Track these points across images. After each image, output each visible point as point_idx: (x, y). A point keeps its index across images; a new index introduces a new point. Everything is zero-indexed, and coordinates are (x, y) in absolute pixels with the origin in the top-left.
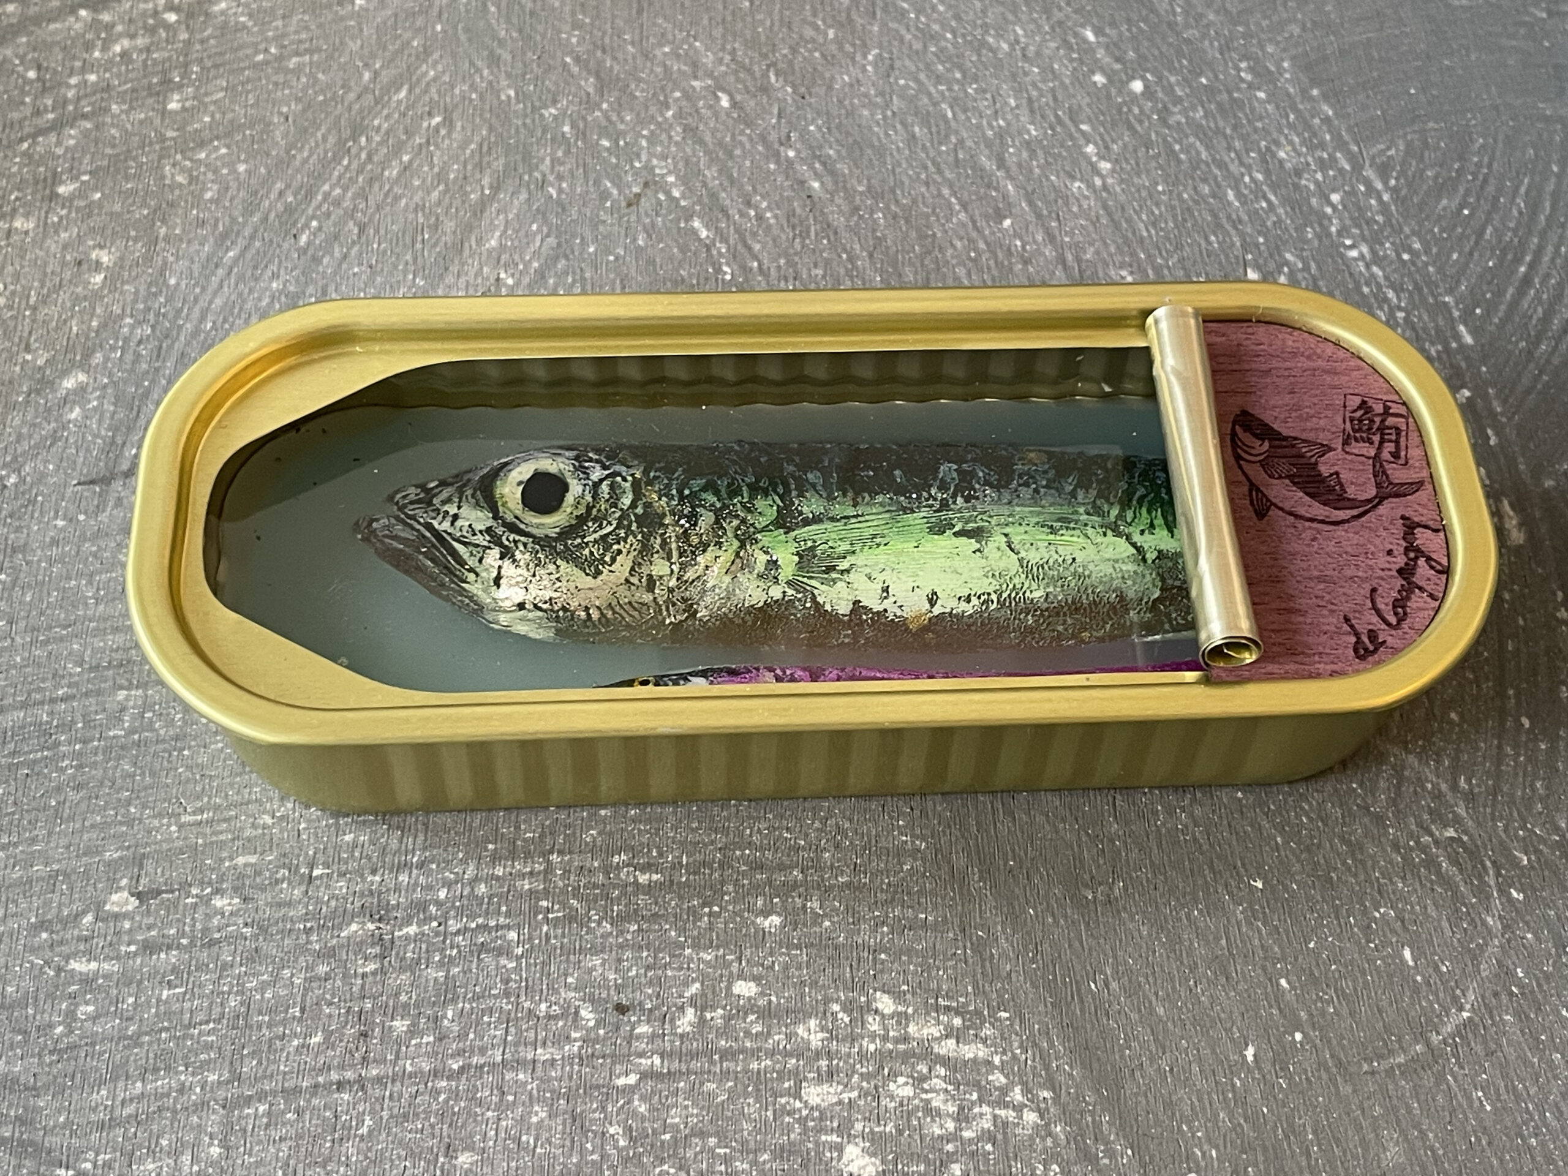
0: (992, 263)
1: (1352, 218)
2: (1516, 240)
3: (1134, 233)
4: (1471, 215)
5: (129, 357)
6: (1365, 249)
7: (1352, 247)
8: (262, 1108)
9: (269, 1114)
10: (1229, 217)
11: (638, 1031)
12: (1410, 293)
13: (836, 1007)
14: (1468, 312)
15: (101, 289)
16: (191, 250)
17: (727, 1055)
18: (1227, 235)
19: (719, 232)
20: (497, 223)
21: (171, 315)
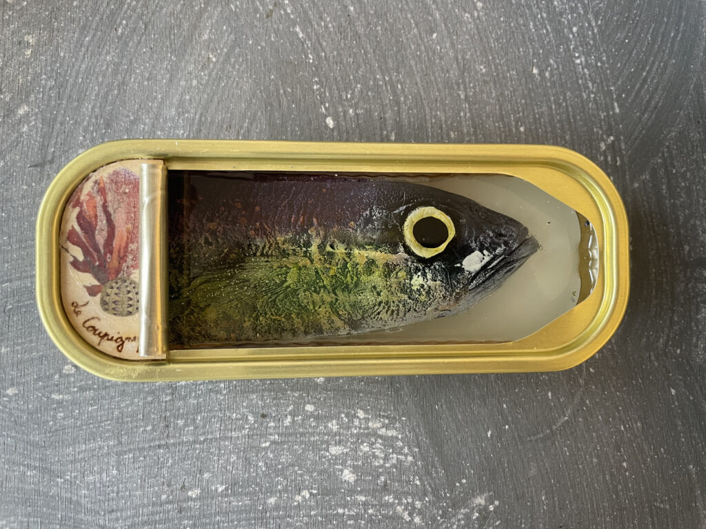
0: (426, 58)
1: (580, 41)
2: (644, 58)
3: (488, 44)
4: (629, 42)
5: (46, 97)
6: (583, 59)
7: (578, 57)
9: (134, 458)
10: (529, 38)
12: (598, 84)
13: (343, 415)
14: (619, 96)
15: (31, 58)
16: (69, 36)
17: (302, 434)
18: (527, 48)
19: (307, 34)
20: (207, 24)
21: (63, 74)
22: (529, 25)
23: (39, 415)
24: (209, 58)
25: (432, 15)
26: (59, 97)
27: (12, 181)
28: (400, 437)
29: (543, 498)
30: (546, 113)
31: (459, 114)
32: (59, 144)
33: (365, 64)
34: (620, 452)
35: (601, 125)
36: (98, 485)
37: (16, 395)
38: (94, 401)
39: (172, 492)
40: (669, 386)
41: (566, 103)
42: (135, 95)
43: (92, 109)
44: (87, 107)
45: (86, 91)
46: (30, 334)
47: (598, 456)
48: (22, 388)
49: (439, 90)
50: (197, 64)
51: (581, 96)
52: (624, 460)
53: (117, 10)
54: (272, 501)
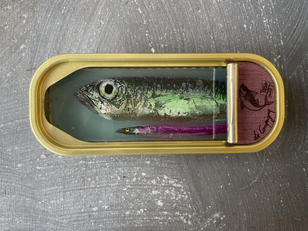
0: (196, 21)
1: (266, 12)
2: (295, 20)
3: (224, 14)
4: (288, 12)
5: (32, 41)
6: (267, 21)
7: (265, 20)
8: (69, 193)
9: (70, 194)
10: (243, 11)
11: (127, 181)
12: (274, 31)
13: (158, 178)
14: (283, 37)
15: (25, 24)
16: (41, 14)
17: (140, 185)
18: (241, 15)
19: (143, 11)
20: (100, 8)
21: (39, 31)
22: (243, 5)
23: (31, 175)
24: (101, 23)
25: (199, 2)
26: (38, 41)
27: (19, 77)
28: (182, 187)
29: (245, 215)
30: (250, 45)
31: (210, 46)
32: (38, 61)
33: (169, 24)
34: (280, 196)
35: (275, 50)
36: (56, 205)
37: (22, 167)
38: (53, 169)
39: (86, 208)
40: (303, 167)
41: (259, 40)
42: (69, 39)
43: (51, 46)
44: (49, 45)
45: (49, 38)
46: (27, 141)
47: (270, 197)
48: (24, 164)
49: (201, 35)
50: (96, 26)
51: (266, 37)
52: (281, 199)
53: (61, 2)
54: (128, 213)
